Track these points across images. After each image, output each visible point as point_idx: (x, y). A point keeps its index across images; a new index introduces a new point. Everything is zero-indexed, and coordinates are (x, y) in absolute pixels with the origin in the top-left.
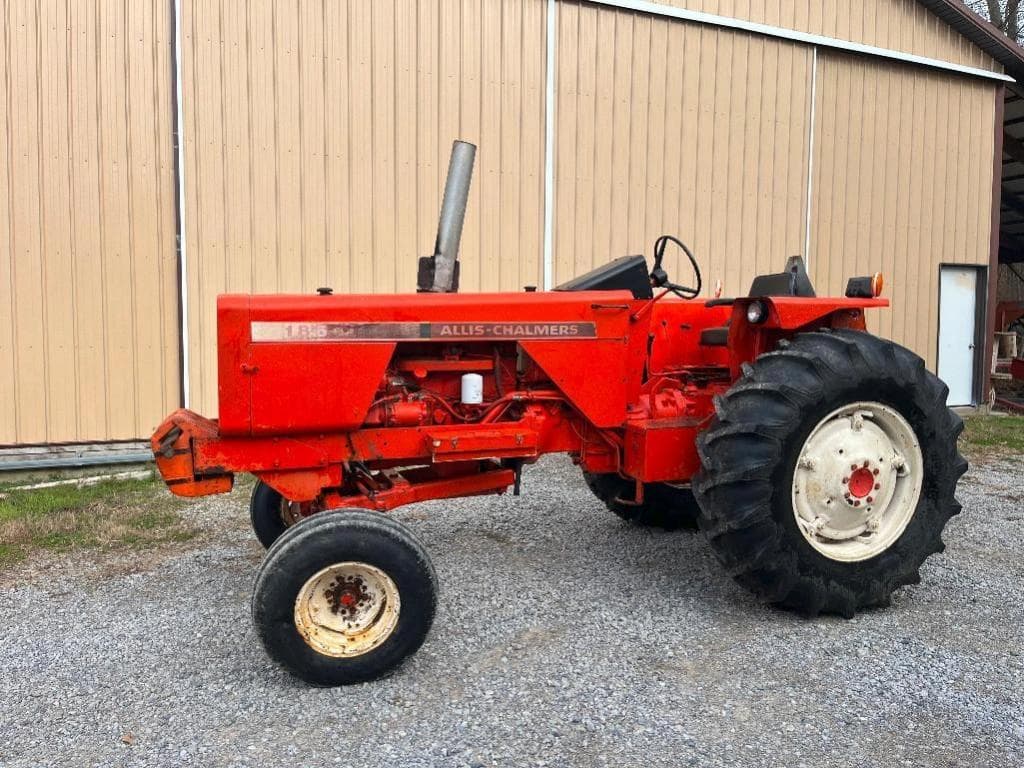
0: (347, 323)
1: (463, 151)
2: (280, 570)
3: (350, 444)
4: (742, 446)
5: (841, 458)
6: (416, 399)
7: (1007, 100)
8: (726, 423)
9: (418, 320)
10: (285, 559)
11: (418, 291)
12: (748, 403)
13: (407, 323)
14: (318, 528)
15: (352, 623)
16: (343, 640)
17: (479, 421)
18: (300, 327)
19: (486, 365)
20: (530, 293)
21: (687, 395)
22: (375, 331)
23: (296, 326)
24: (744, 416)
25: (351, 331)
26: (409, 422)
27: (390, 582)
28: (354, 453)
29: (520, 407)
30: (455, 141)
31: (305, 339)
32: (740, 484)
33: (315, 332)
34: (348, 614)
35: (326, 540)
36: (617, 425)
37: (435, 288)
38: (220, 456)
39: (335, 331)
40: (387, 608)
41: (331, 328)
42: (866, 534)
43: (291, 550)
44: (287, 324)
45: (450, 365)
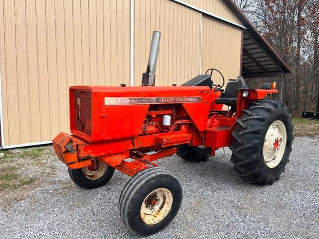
0: (135, 98)
1: (158, 34)
2: (137, 195)
3: (133, 143)
4: (252, 136)
5: (272, 137)
6: (152, 125)
7: (244, 33)
8: (245, 129)
9: (155, 96)
10: (139, 190)
11: (142, 85)
12: (252, 122)
13: (153, 97)
14: (150, 177)
15: (153, 211)
16: (152, 217)
17: (168, 131)
18: (121, 99)
19: (171, 112)
20: (175, 86)
21: (218, 120)
22: (143, 100)
23: (119, 98)
24: (252, 126)
25: (136, 100)
26: (151, 133)
27: (170, 194)
28: (134, 146)
29: (180, 125)
30: (154, 32)
31: (122, 104)
32: (252, 148)
33: (125, 101)
34: (150, 208)
35: (153, 181)
36: (205, 130)
37: (149, 84)
38: (90, 151)
39: (132, 100)
40: (166, 203)
41: (130, 99)
42: (274, 159)
43: (141, 186)
44: (116, 98)
45: (161, 112)
